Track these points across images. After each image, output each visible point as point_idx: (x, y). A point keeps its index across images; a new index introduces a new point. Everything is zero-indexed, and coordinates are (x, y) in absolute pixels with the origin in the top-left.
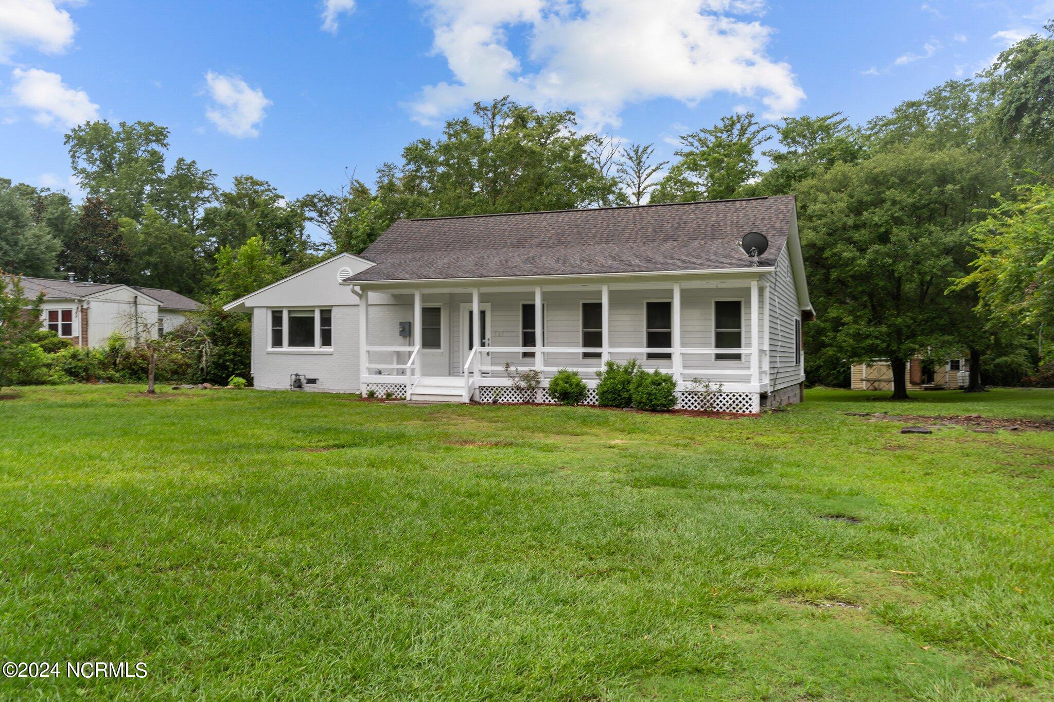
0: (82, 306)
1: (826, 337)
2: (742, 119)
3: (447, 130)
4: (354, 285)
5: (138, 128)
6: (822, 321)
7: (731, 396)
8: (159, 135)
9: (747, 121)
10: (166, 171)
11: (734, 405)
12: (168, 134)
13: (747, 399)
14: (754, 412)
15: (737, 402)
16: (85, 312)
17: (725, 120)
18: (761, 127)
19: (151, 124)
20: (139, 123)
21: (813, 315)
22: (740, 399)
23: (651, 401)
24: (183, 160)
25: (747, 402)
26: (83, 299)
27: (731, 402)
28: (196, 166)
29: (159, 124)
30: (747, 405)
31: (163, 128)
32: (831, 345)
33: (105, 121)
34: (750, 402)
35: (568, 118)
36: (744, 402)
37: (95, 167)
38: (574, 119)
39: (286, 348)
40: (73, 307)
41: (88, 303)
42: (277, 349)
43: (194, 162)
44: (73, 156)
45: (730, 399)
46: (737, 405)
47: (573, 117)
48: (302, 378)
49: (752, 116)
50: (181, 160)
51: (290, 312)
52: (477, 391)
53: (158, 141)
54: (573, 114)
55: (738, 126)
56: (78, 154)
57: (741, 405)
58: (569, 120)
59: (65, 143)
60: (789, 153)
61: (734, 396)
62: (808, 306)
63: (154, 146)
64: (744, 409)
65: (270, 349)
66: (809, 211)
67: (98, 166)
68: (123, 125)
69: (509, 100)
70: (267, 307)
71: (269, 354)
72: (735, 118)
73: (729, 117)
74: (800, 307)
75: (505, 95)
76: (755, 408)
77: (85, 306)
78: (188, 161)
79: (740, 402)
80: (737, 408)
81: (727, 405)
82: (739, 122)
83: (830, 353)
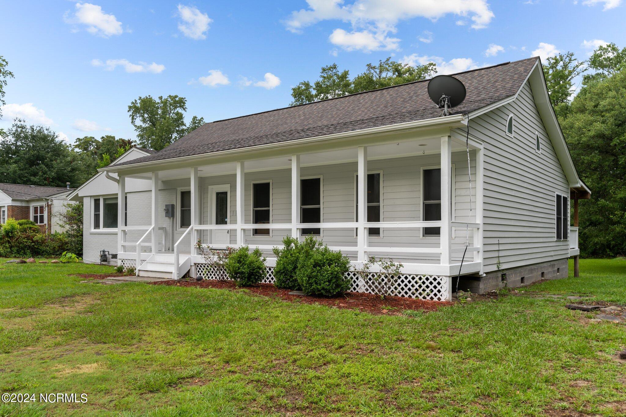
0: (48, 203)
1: (615, 215)
2: (564, 58)
3: (323, 75)
4: (108, 172)
5: (170, 100)
6: (611, 202)
7: (417, 279)
8: (181, 103)
9: (567, 60)
10: (186, 125)
11: (420, 290)
12: (186, 102)
13: (435, 283)
14: (443, 299)
15: (424, 286)
16: (49, 207)
17: (550, 59)
18: (580, 62)
19: (176, 97)
20: (170, 96)
21: (588, 193)
22: (427, 283)
23: (311, 285)
24: (196, 117)
25: (435, 287)
26: (48, 198)
27: (417, 286)
28: (204, 121)
29: (180, 96)
30: (435, 291)
31: (182, 98)
32: (618, 223)
33: (149, 96)
34: (439, 287)
35: (430, 68)
36: (431, 287)
37: (147, 125)
38: (435, 69)
39: (102, 230)
40: (43, 204)
41: (52, 201)
42: (97, 230)
43: (202, 118)
44: (133, 119)
45: (416, 283)
46: (424, 290)
47: (434, 67)
48: (107, 253)
49: (572, 55)
50: (195, 118)
51: (105, 200)
52: (193, 268)
53: (181, 106)
54: (435, 65)
55: (561, 63)
56: (135, 117)
57: (428, 290)
58: (432, 70)
59: (128, 111)
60: (598, 74)
61: (420, 279)
62: (577, 183)
63: (180, 110)
64: (432, 295)
65: (93, 230)
66: (600, 107)
67: (149, 124)
68: (161, 98)
69: (391, 61)
70: (91, 196)
71: (92, 234)
72: (558, 57)
73: (554, 57)
74: (569, 185)
75: (388, 57)
76: (446, 294)
77: (50, 203)
78: (199, 118)
79: (427, 287)
80: (425, 294)
81: (413, 289)
82: (562, 60)
83: (618, 229)
